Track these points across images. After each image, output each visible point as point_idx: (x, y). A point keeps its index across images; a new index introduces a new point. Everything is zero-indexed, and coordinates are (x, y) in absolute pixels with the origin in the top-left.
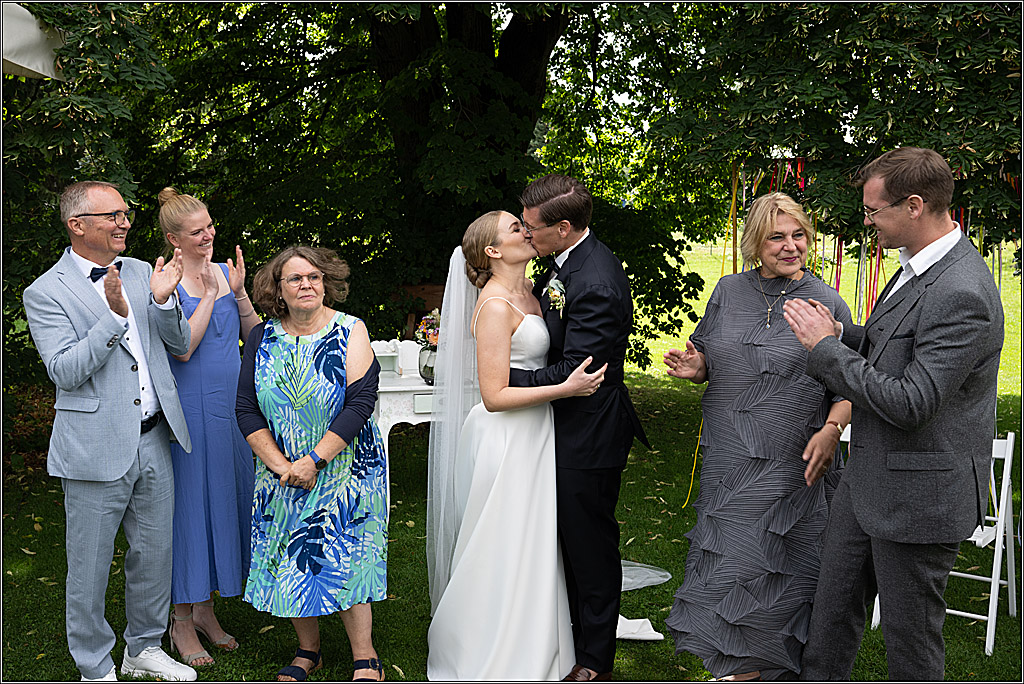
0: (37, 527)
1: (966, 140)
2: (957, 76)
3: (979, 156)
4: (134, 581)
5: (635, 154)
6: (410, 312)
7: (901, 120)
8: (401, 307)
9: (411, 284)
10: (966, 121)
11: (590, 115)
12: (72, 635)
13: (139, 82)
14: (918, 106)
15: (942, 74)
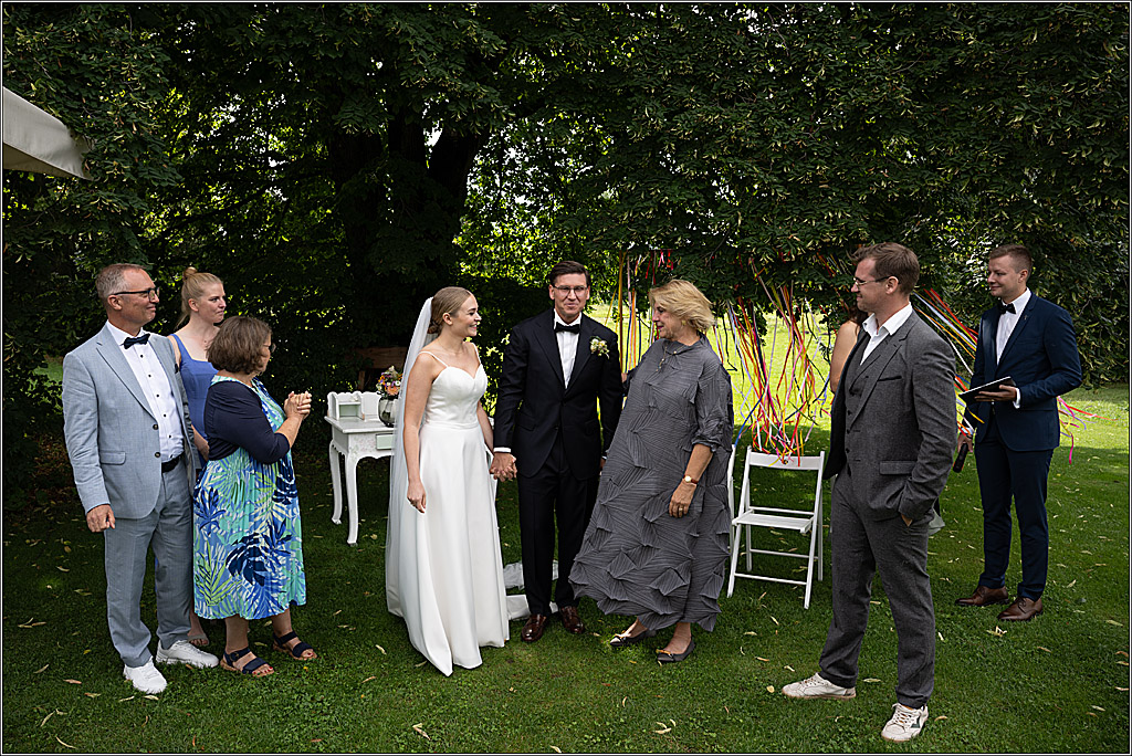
0: (67, 549)
1: (793, 232)
2: (785, 184)
3: (802, 243)
4: (164, 590)
5: (527, 242)
6: (361, 369)
7: (747, 218)
8: (354, 365)
9: (362, 347)
10: (792, 219)
11: (498, 214)
12: (115, 633)
13: (155, 180)
14: (759, 208)
15: (775, 183)
